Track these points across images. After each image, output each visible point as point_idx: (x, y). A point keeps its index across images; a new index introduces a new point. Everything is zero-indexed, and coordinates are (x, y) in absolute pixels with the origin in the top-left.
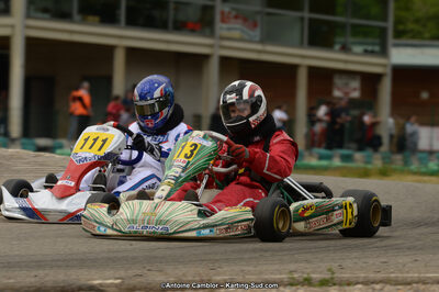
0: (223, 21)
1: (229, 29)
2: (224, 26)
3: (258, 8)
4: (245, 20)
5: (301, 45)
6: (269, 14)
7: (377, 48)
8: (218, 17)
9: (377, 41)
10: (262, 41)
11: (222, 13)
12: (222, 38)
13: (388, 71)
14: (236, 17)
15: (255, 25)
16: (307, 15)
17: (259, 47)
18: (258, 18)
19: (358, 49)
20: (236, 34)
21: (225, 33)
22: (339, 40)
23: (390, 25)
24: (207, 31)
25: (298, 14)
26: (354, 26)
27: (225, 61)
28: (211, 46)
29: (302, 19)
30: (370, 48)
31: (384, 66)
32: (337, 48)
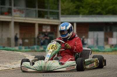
1: (16, 14)
3: (24, 8)
4: (20, 11)
5: (36, 17)
6: (27, 10)
7: (57, 18)
8: (13, 11)
9: (56, 16)
11: (14, 10)
12: (14, 16)
13: (60, 24)
14: (18, 10)
15: (23, 13)
16: (37, 9)
17: (24, 18)
18: (24, 11)
19: (52, 18)
20: (18, 15)
22: (46, 16)
23: (60, 11)
24: (10, 15)
25: (35, 9)
27: (16, 23)
28: (11, 19)
29: (36, 11)
31: (59, 22)
32: (46, 18)
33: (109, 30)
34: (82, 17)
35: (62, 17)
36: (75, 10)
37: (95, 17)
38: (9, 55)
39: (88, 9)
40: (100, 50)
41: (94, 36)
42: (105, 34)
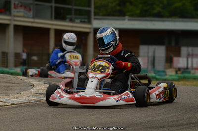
0: (15, 8)
1: (18, 12)
2: (16, 10)
3: (31, 2)
4: (25, 8)
5: (51, 19)
6: (36, 5)
7: (86, 20)
8: (13, 6)
9: (86, 17)
10: (33, 17)
11: (15, 4)
12: (15, 16)
13: (92, 31)
14: (21, 6)
15: (30, 10)
16: (54, 5)
17: (32, 20)
18: (31, 7)
19: (78, 21)
20: (21, 14)
21: (16, 14)
22: (69, 16)
23: (92, 9)
24: (8, 13)
25: (50, 5)
26: (76, 10)
27: (16, 27)
28: (10, 20)
29: (52, 7)
30: (83, 20)
31: (90, 28)
32: (68, 20)
33: (173, 44)
34: (129, 20)
35: (95, 19)
36: (118, 8)
37: (152, 21)
38: (6, 81)
39: (140, 6)
40: (158, 77)
41: (148, 53)
42: (168, 50)
